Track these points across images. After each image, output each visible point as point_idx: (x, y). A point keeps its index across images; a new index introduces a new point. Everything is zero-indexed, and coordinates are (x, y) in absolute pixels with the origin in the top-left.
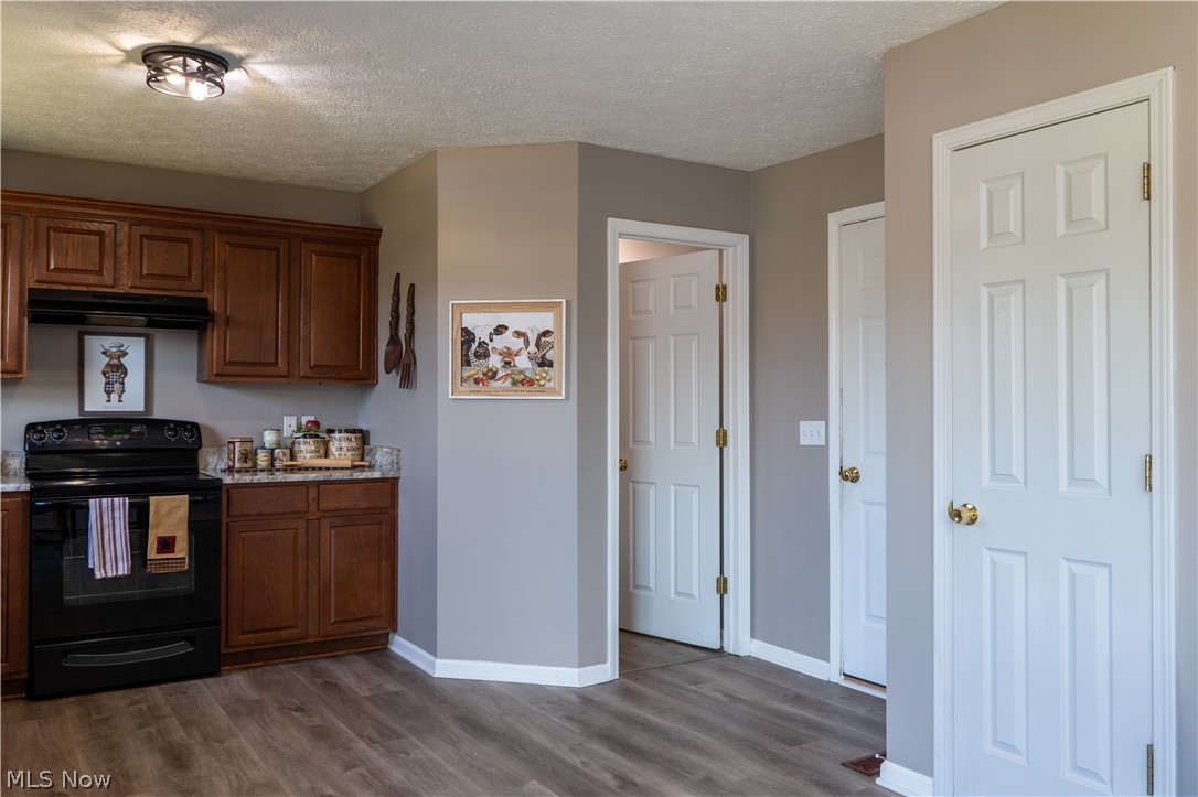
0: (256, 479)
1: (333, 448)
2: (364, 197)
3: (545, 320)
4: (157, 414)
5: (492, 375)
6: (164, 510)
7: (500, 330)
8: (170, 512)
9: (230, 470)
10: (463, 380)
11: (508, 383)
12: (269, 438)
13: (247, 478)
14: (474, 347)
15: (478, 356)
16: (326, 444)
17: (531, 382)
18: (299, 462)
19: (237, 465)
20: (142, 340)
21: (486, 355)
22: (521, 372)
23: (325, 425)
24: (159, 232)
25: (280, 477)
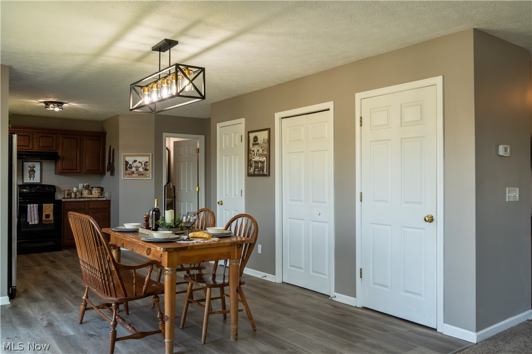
0: (71, 200)
1: (93, 192)
2: (102, 123)
3: (146, 159)
4: (44, 183)
5: (133, 173)
6: (47, 207)
7: (135, 161)
8: (48, 208)
9: (64, 198)
10: (126, 174)
11: (137, 175)
12: (75, 189)
13: (69, 200)
14: (128, 166)
15: (129, 168)
16: (91, 191)
17: (143, 175)
18: (83, 196)
19: (66, 197)
20: (39, 163)
21: (131, 168)
22: (140, 172)
23: (91, 186)
24: (45, 135)
25: (78, 200)
